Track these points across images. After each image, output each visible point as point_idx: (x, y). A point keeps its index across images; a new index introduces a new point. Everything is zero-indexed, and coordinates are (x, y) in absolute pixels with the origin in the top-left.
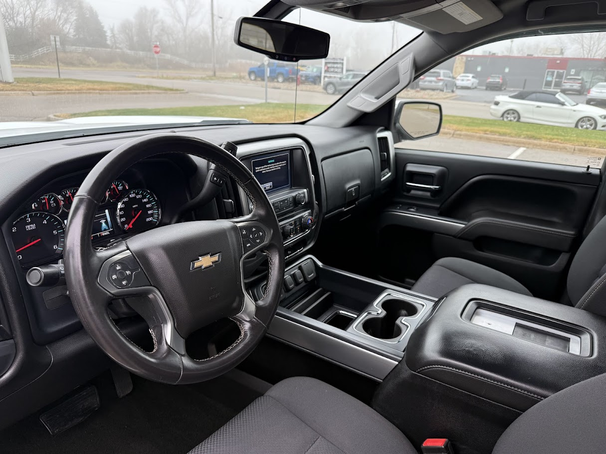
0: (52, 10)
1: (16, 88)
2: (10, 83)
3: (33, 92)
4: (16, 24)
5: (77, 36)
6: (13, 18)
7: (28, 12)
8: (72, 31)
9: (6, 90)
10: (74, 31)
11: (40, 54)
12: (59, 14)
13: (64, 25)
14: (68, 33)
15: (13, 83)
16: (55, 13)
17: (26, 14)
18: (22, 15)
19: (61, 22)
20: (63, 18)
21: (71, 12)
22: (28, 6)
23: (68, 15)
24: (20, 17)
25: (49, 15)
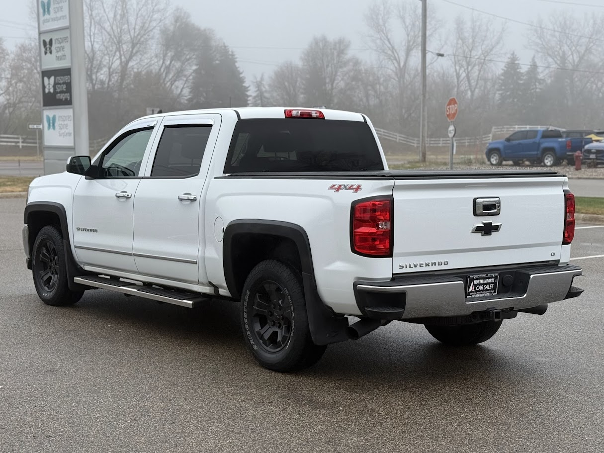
0: (156, 56)
7: (117, 63)
8: (186, 92)
10: (190, 92)
12: (168, 63)
13: (175, 81)
14: (179, 96)
16: (161, 62)
17: (113, 66)
18: (105, 70)
19: (170, 76)
20: (174, 69)
21: (188, 57)
22: (118, 53)
23: (183, 63)
24: (102, 72)
25: (150, 65)
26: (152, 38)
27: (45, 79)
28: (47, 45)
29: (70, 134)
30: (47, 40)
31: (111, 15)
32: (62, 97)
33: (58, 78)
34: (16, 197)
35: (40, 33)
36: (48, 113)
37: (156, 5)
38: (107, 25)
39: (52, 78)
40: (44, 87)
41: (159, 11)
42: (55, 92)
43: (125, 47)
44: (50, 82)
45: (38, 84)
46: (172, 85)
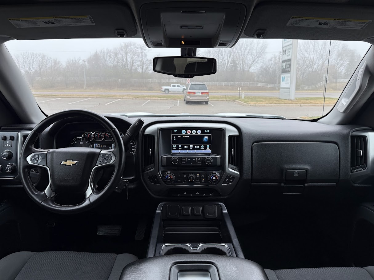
0: (334, 59)
1: (293, 102)
2: (292, 100)
3: (301, 104)
4: (312, 70)
5: (346, 73)
6: (312, 67)
7: (321, 62)
8: (344, 71)
9: (288, 104)
10: (345, 71)
11: (321, 85)
12: (338, 61)
13: (340, 67)
14: (341, 72)
15: (294, 100)
16: (336, 61)
17: (319, 63)
18: (317, 64)
19: (338, 66)
20: (340, 63)
21: (346, 59)
22: (321, 59)
23: (343, 62)
24: (316, 65)
25: (332, 63)
26: (334, 54)
27: (283, 64)
28: (284, 52)
29: (289, 83)
30: (285, 50)
31: (320, 48)
32: (287, 69)
33: (287, 63)
34: (263, 106)
35: (283, 48)
36: (283, 75)
37: (336, 43)
38: (319, 51)
39: (285, 63)
40: (282, 66)
41: (337, 45)
42: (286, 68)
43: (324, 57)
44: (284, 64)
45: (280, 66)
46: (339, 68)
